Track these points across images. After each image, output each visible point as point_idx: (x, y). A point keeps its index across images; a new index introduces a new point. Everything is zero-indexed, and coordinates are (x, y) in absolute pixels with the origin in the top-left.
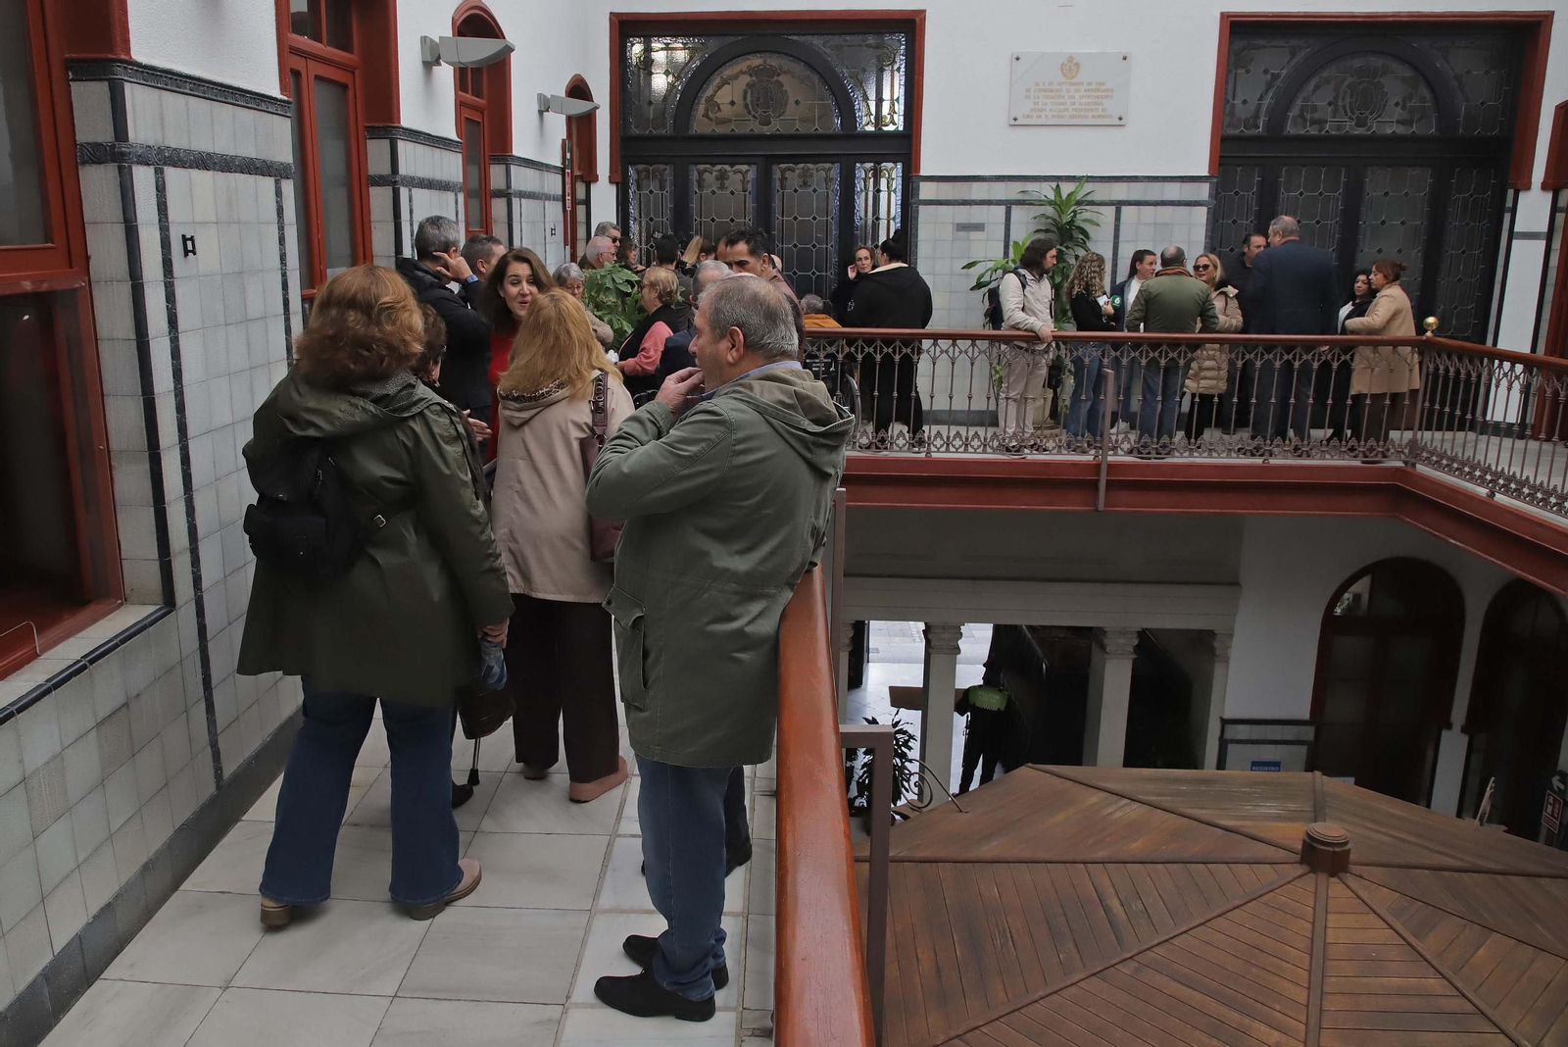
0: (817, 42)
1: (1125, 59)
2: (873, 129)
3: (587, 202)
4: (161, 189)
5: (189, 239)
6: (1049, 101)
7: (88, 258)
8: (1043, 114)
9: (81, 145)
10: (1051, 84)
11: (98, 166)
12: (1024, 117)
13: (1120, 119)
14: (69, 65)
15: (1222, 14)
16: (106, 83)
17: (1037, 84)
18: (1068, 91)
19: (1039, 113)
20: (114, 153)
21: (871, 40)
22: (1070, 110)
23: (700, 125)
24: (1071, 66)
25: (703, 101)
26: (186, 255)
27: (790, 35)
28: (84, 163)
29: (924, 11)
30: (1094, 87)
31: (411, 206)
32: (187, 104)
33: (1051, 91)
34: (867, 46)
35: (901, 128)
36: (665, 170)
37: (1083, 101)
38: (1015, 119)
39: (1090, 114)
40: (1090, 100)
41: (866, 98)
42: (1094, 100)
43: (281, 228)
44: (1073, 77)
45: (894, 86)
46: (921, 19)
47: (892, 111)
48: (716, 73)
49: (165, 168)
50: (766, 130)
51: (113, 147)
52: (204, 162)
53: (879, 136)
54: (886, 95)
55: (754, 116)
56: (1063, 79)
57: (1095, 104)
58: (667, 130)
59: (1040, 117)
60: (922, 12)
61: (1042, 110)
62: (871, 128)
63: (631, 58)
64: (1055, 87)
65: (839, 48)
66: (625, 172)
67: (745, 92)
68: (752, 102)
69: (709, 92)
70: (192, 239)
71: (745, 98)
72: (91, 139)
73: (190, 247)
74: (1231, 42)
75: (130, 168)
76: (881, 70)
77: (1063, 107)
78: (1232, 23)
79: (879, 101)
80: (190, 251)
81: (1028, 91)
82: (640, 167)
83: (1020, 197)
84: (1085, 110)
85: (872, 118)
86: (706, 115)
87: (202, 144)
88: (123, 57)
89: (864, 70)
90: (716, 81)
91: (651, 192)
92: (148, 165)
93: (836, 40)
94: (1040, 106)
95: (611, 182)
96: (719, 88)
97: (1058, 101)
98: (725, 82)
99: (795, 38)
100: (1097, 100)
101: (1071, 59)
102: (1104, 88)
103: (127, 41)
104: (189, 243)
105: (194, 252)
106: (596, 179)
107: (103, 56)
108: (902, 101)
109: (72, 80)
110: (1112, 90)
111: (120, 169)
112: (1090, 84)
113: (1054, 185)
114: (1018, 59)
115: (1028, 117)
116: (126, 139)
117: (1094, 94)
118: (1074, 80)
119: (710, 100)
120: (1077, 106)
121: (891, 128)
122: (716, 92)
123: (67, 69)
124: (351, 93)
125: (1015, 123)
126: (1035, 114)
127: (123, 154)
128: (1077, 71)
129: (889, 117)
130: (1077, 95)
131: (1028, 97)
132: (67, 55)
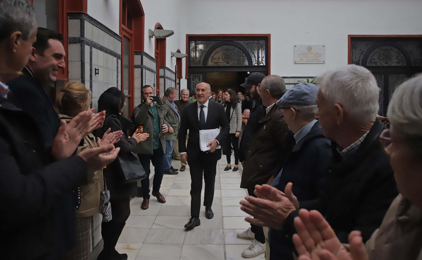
0: (242, 42)
1: (324, 46)
2: (257, 65)
3: (179, 84)
4: (91, 53)
5: (97, 70)
6: (304, 57)
7: (68, 72)
8: (303, 61)
9: (70, 38)
10: (304, 53)
11: (74, 44)
12: (298, 61)
13: (324, 62)
14: (69, 14)
15: (348, 35)
16: (79, 20)
17: (301, 53)
18: (309, 55)
19: (302, 60)
20: (80, 40)
21: (256, 42)
22: (310, 59)
23: (210, 63)
24: (310, 48)
25: (211, 57)
26: (96, 74)
27: (234, 40)
28: (70, 43)
29: (270, 34)
30: (316, 53)
31: (145, 74)
32: (99, 31)
33: (305, 55)
34: (255, 43)
35: (265, 64)
36: (200, 76)
37: (314, 57)
38: (296, 62)
39: (315, 61)
40: (315, 57)
41: (255, 57)
42: (316, 57)
43: (117, 73)
44: (310, 51)
45: (262, 54)
46: (269, 36)
47: (262, 60)
48: (214, 50)
49: (93, 48)
50: (228, 65)
51: (80, 38)
52: (101, 48)
53: (259, 67)
54: (260, 56)
55: (225, 61)
56: (308, 52)
57: (317, 58)
58: (201, 65)
59: (302, 61)
60: (270, 35)
61: (303, 60)
62: (256, 65)
63: (191, 46)
64: (306, 54)
65: (247, 44)
66: (189, 76)
67: (222, 55)
68: (224, 58)
69: (212, 55)
70: (98, 70)
71: (222, 57)
72: (73, 36)
73: (97, 72)
74: (351, 43)
75: (84, 45)
76: (259, 50)
77: (308, 59)
78: (351, 37)
79: (258, 57)
80: (97, 73)
81: (299, 55)
82: (193, 75)
83: (298, 82)
84: (314, 60)
85: (257, 62)
86: (212, 61)
87: (101, 43)
88: (85, 12)
89: (254, 50)
90: (214, 52)
91: (196, 81)
92: (89, 45)
93: (246, 42)
94: (302, 59)
95: (186, 79)
96: (215, 54)
97: (307, 57)
98: (217, 52)
99: (235, 41)
100: (317, 57)
101: (309, 46)
102: (319, 54)
103: (86, 8)
104: (97, 71)
105: (98, 74)
106: (182, 78)
107: (80, 12)
108: (265, 57)
109: (69, 19)
110: (321, 54)
111: (81, 45)
112: (315, 53)
113: (307, 79)
114: (295, 46)
115: (299, 61)
116: (84, 37)
117: (316, 55)
118: (311, 52)
119: (212, 57)
120: (312, 59)
121: (262, 64)
122: (214, 55)
123: (68, 15)
124: (131, 42)
125: (295, 63)
126: (301, 61)
127: (82, 41)
128: (312, 50)
129: (261, 62)
130: (312, 56)
131: (299, 56)
132: (68, 12)
